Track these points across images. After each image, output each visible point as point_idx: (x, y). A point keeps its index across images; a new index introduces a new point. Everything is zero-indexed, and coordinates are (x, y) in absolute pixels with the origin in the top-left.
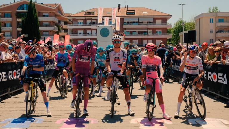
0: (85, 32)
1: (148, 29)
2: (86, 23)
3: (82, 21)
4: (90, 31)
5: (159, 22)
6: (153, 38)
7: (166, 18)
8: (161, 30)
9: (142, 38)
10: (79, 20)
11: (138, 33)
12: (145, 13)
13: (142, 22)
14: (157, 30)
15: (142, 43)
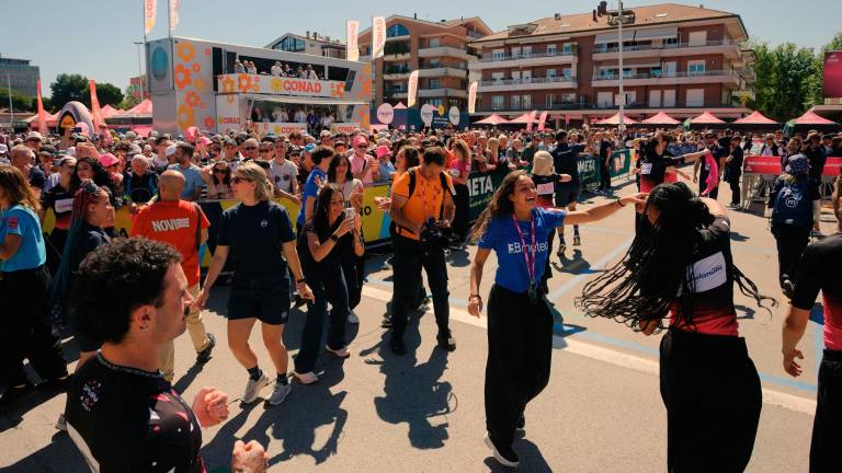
0: (508, 78)
1: (664, 59)
2: (510, 54)
3: (502, 51)
4: (519, 73)
5: (698, 38)
6: (678, 85)
7: (723, 25)
8: (703, 62)
9: (647, 86)
10: (496, 48)
11: (635, 73)
12: (662, 16)
13: (649, 42)
14: (690, 63)
15: (646, 98)
